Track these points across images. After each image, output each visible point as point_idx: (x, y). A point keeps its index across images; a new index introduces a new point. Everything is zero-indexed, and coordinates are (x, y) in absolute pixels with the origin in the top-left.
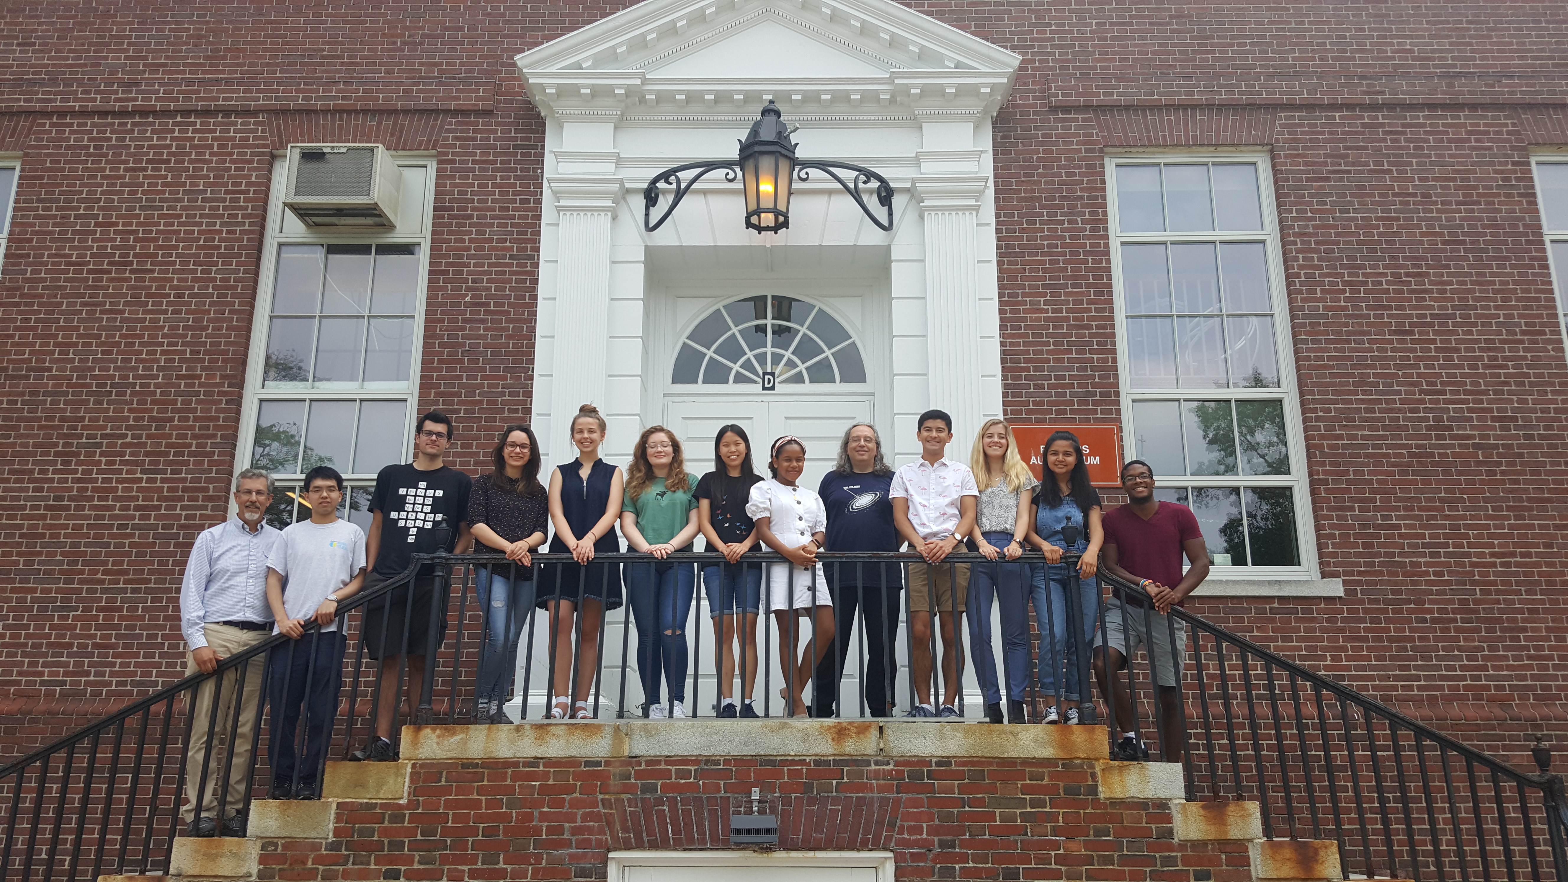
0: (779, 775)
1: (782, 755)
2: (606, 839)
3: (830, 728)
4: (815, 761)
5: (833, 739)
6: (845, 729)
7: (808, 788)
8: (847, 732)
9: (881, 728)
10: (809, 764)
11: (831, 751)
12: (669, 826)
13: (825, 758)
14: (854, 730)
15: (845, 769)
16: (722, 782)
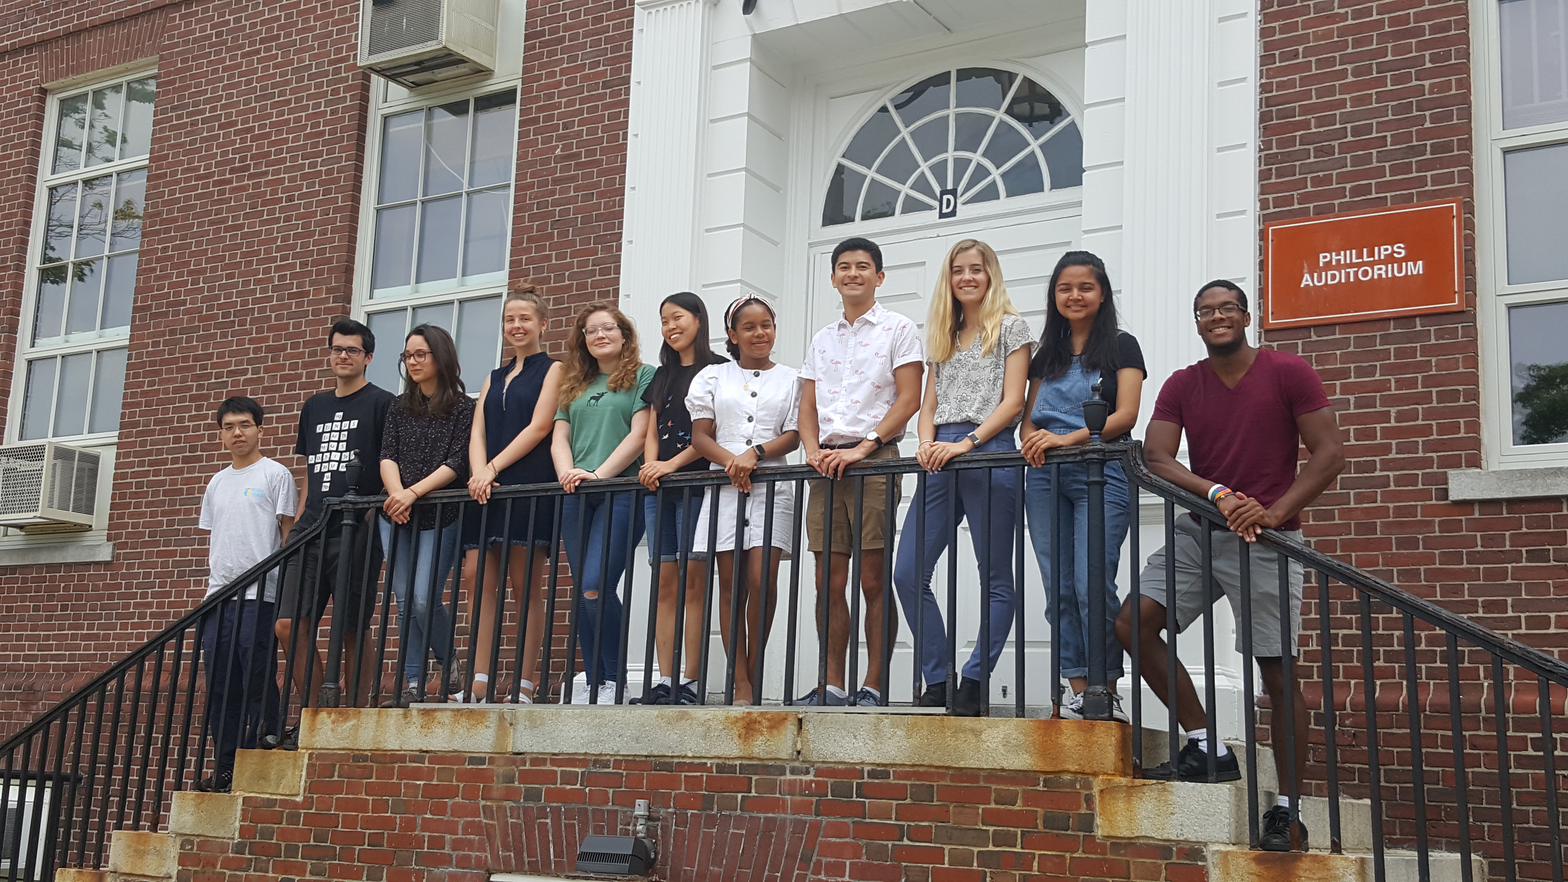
0: (673, 783)
1: (678, 757)
2: (486, 857)
3: (737, 720)
4: (718, 765)
5: (740, 736)
6: (755, 722)
7: (707, 803)
8: (757, 726)
9: (800, 721)
10: (709, 770)
11: (736, 753)
12: (551, 845)
13: (731, 762)
14: (766, 723)
15: (754, 778)
16: (611, 791)
